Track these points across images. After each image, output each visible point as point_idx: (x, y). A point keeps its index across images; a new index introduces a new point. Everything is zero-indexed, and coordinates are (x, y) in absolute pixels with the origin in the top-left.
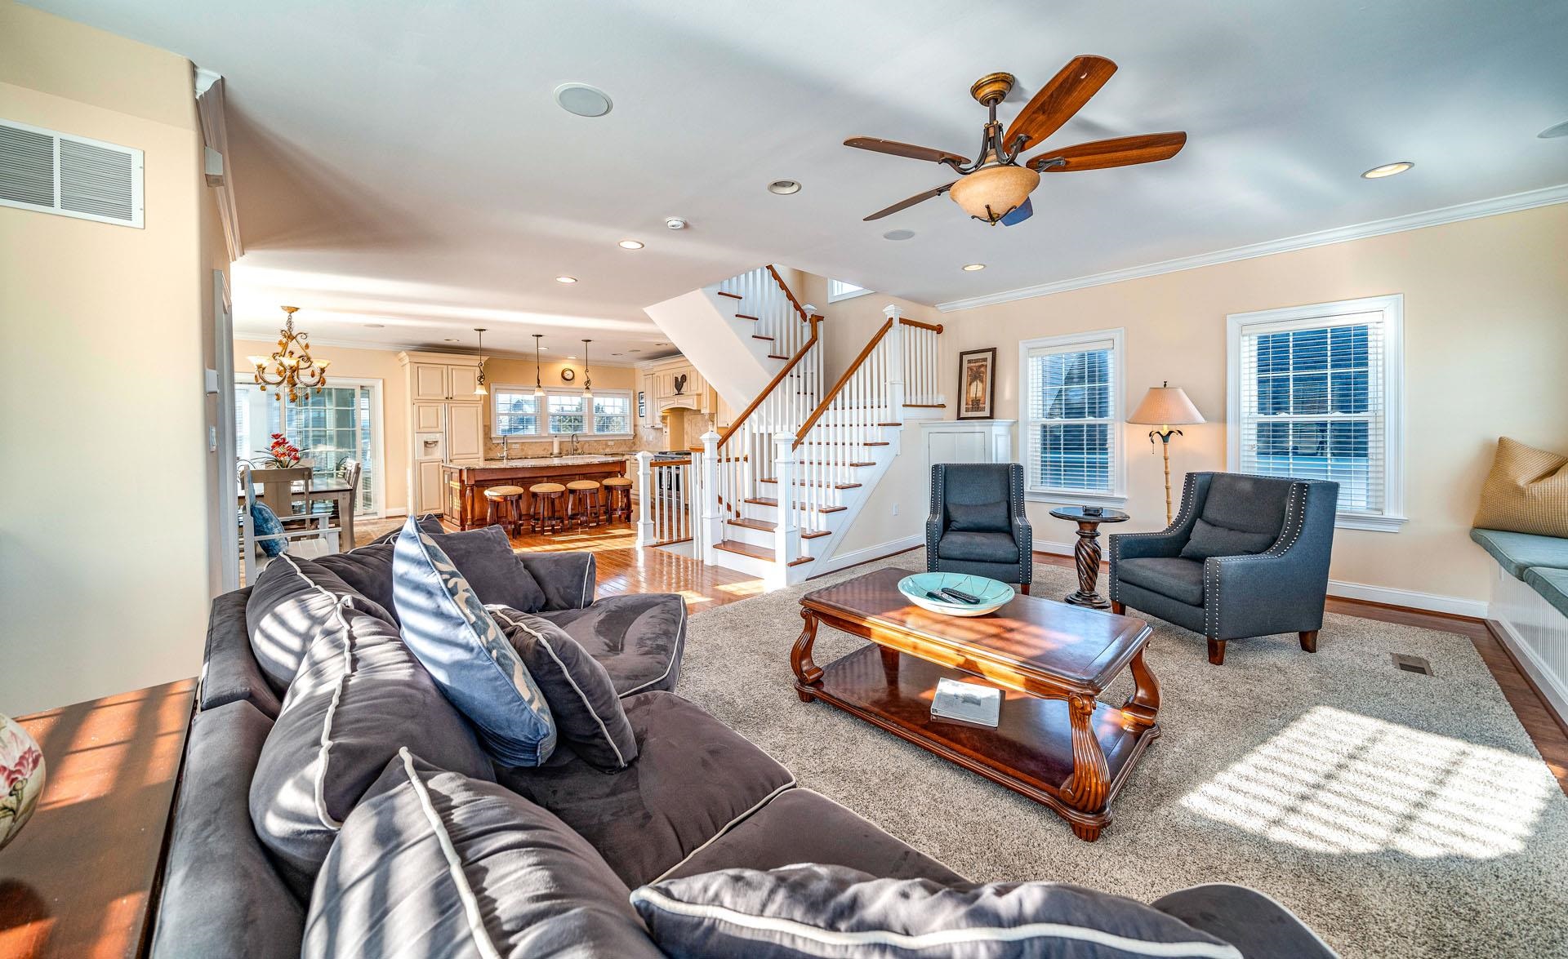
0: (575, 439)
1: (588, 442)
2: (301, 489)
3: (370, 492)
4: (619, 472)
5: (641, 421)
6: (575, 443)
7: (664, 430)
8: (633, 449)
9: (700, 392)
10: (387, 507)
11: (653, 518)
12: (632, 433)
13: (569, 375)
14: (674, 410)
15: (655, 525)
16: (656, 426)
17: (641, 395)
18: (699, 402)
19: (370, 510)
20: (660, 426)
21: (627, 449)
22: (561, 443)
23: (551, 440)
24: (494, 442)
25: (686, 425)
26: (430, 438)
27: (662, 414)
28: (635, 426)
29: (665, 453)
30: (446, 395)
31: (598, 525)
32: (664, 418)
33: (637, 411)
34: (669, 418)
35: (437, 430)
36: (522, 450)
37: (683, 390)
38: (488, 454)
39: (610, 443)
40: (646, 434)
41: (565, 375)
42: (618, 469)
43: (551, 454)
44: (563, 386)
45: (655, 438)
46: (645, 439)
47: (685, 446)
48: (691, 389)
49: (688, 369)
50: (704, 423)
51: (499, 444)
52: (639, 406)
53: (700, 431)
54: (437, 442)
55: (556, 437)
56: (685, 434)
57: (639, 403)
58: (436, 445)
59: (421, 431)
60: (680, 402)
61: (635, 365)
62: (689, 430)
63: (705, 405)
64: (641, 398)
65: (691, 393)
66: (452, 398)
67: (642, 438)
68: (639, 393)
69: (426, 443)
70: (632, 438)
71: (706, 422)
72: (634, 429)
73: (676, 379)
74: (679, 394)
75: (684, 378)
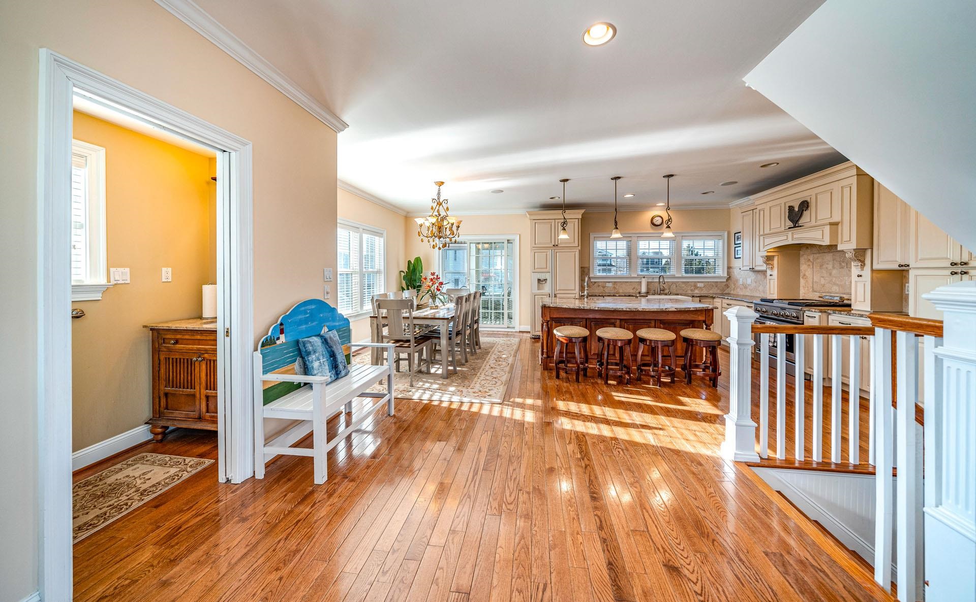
0: (661, 280)
1: (673, 283)
2: (407, 315)
3: (512, 313)
4: (704, 322)
5: (736, 264)
6: (661, 284)
7: (769, 272)
8: (726, 292)
9: (836, 218)
10: (520, 324)
11: (755, 416)
12: (726, 275)
13: (658, 221)
14: (783, 249)
15: (758, 429)
16: (757, 268)
17: (737, 236)
18: (834, 234)
19: (511, 326)
20: (764, 268)
21: (719, 291)
22: (648, 284)
24: (592, 280)
25: (803, 267)
26: (542, 277)
27: (766, 254)
28: (729, 268)
29: (772, 301)
30: (553, 243)
31: (673, 382)
32: (769, 259)
33: (731, 254)
34: (776, 259)
35: (546, 270)
36: (615, 288)
37: (801, 222)
40: (742, 275)
41: (654, 221)
42: (702, 318)
43: (639, 293)
44: (652, 231)
45: (756, 282)
46: (741, 282)
47: (801, 292)
48: (819, 218)
49: (813, 193)
50: (840, 264)
51: (595, 282)
52: (735, 247)
53: (830, 274)
54: (546, 279)
55: (644, 277)
56: (801, 278)
57: (735, 244)
58: (546, 282)
59: (535, 271)
60: (795, 236)
61: (730, 206)
62: (809, 273)
63: (846, 238)
64: (738, 238)
65: (817, 223)
66: (557, 245)
67: (737, 281)
68: (735, 234)
69: (539, 280)
70: (725, 280)
71: (843, 262)
72: (728, 272)
73: (791, 208)
74: (795, 227)
75: (805, 205)
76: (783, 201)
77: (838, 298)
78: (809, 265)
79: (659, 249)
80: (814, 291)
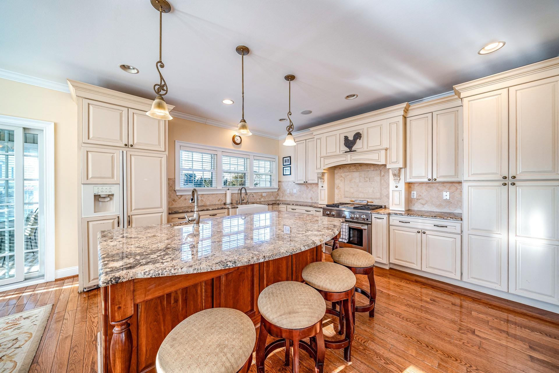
0: (243, 192)
3: (37, 252)
5: (285, 179)
6: (243, 195)
8: (278, 199)
12: (277, 187)
13: (238, 140)
16: (310, 182)
17: (286, 159)
18: (386, 157)
20: (315, 181)
23: (224, 192)
24: (178, 194)
26: (103, 191)
27: (320, 171)
28: (279, 182)
30: (125, 142)
32: (321, 175)
33: (280, 172)
34: (326, 175)
35: (112, 181)
38: (172, 204)
39: (264, 194)
40: (289, 187)
41: (236, 139)
43: (225, 204)
44: (233, 148)
45: (300, 192)
46: (288, 191)
47: (335, 198)
48: (370, 145)
49: (365, 127)
50: (365, 179)
51: (181, 196)
52: (283, 168)
53: (358, 186)
54: (113, 195)
55: (229, 190)
56: (335, 188)
57: (283, 165)
58: (111, 199)
59: (88, 182)
60: (353, 158)
61: (279, 138)
62: (341, 185)
63: (394, 159)
64: (286, 161)
65: (368, 149)
66: (132, 146)
67: (285, 191)
68: (283, 158)
69: (97, 197)
70: (277, 191)
71: (367, 178)
72: (278, 185)
73: (346, 138)
74: (351, 151)
75: (358, 136)
76: (338, 133)
77: (366, 202)
78: (342, 180)
79: (238, 165)
80: (345, 197)
